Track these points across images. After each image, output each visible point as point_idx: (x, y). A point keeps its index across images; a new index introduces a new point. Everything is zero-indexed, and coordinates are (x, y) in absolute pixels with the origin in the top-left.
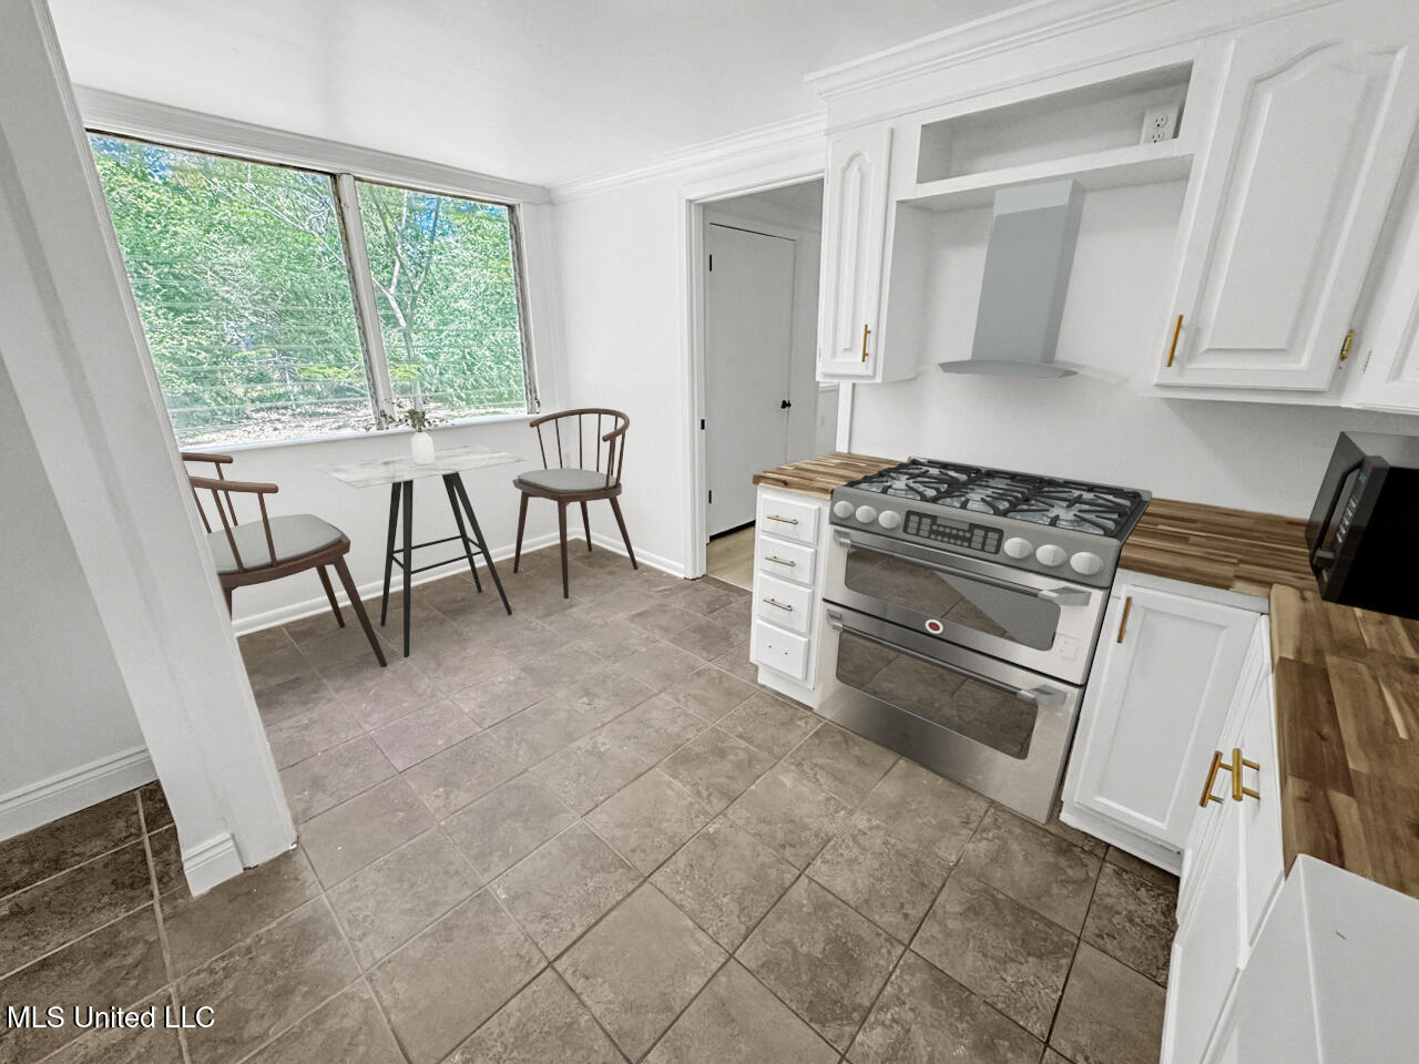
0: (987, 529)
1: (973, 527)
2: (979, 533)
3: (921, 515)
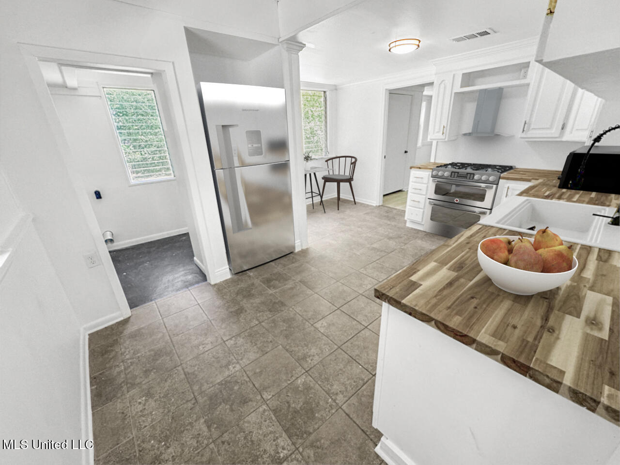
0: (471, 174)
1: (467, 174)
2: (469, 175)
3: (455, 172)
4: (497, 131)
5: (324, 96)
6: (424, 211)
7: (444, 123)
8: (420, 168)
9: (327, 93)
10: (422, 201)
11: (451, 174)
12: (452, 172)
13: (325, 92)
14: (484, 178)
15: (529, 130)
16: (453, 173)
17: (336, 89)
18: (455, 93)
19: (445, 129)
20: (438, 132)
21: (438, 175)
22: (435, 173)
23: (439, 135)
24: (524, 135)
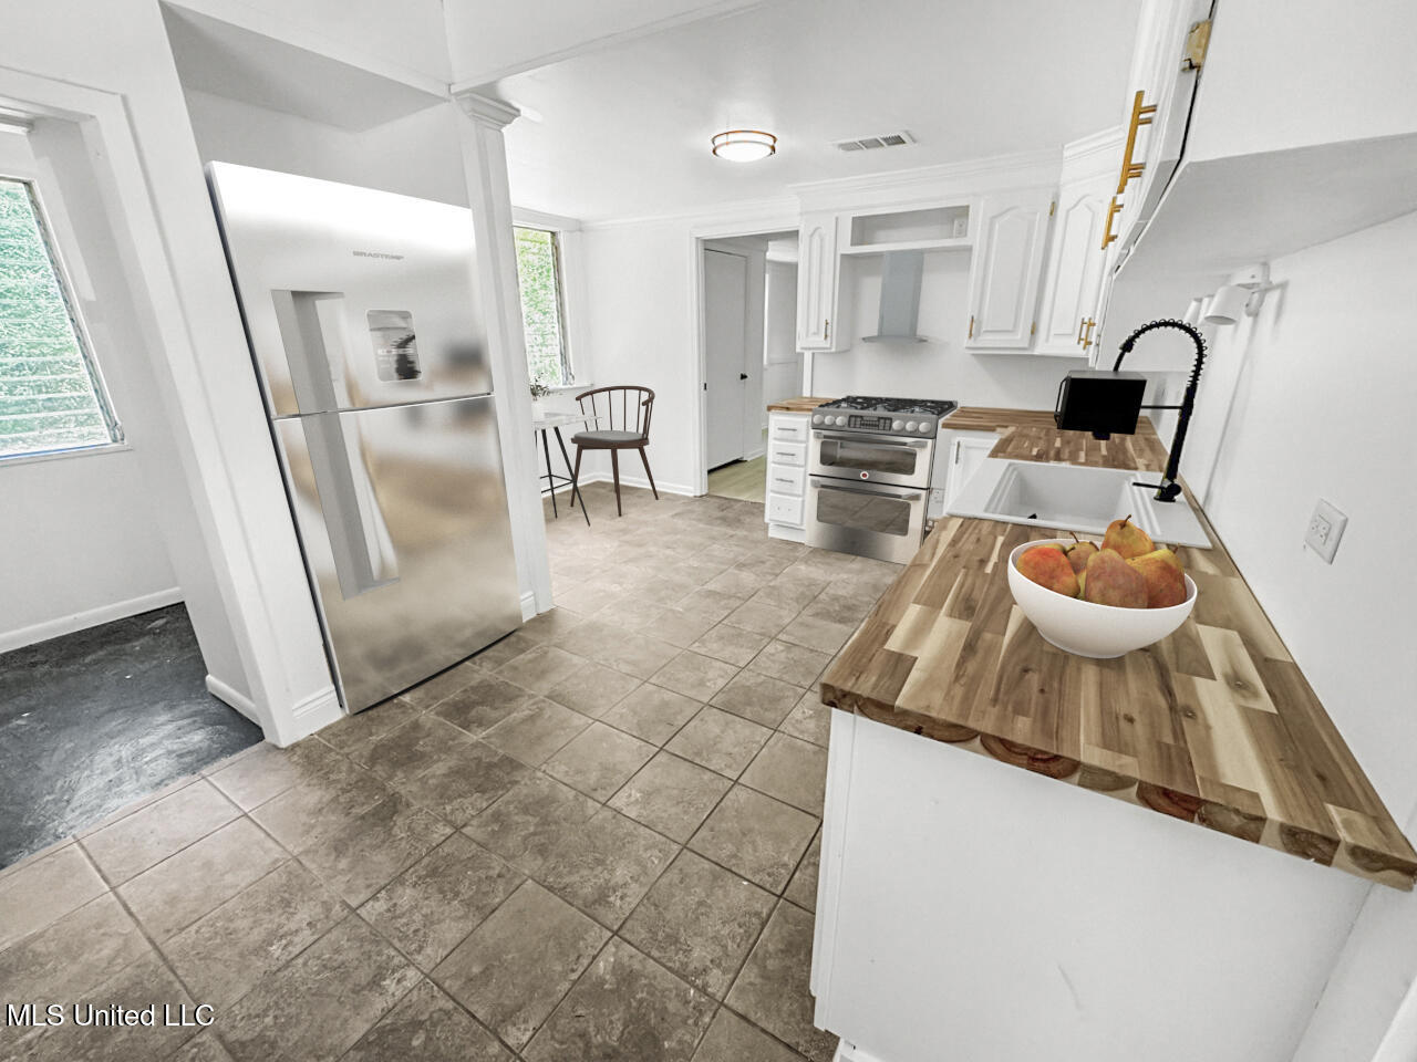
0: (885, 419)
1: (879, 418)
2: (882, 421)
3: (856, 417)
4: (921, 332)
5: (553, 244)
6: (803, 501)
7: (826, 314)
8: (788, 409)
9: (561, 238)
10: (799, 479)
11: (849, 421)
12: (851, 416)
13: (553, 234)
14: (909, 426)
15: (979, 334)
16: (853, 419)
17: (581, 230)
18: (843, 255)
19: (829, 327)
20: (814, 334)
21: (823, 423)
22: (817, 419)
23: (819, 341)
24: (971, 343)
